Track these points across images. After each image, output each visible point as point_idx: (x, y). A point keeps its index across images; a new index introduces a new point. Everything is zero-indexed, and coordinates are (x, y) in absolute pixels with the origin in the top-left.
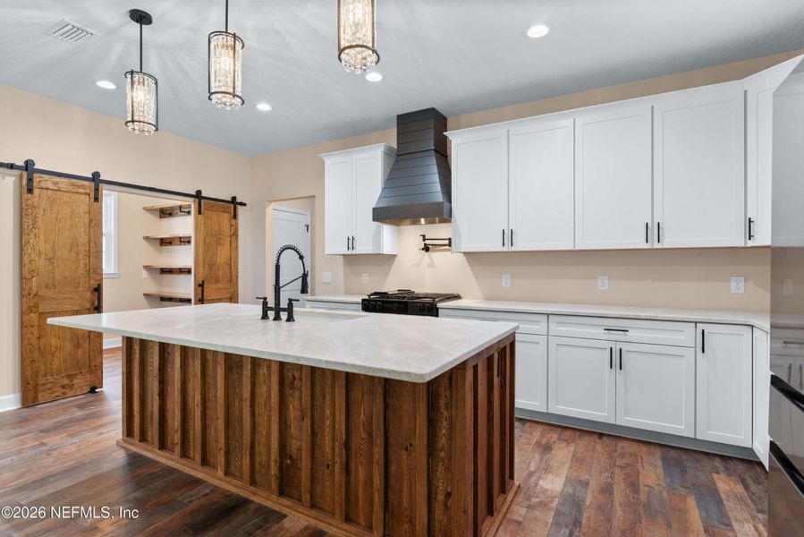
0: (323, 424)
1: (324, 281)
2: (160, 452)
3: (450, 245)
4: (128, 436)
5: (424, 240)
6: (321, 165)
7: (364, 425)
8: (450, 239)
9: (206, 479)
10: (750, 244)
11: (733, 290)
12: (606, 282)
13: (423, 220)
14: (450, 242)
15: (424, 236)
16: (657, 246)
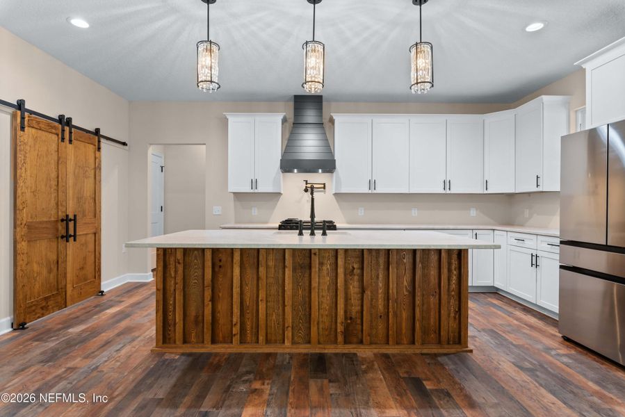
0: (377, 292)
1: (214, 213)
2: (213, 346)
3: (324, 188)
4: (164, 342)
5: (307, 184)
6: (224, 123)
7: (406, 288)
8: (324, 184)
9: (276, 351)
10: (486, 192)
11: (472, 215)
12: (416, 212)
13: (320, 171)
14: (325, 186)
15: (307, 181)
16: (448, 192)
